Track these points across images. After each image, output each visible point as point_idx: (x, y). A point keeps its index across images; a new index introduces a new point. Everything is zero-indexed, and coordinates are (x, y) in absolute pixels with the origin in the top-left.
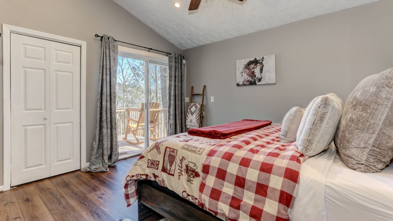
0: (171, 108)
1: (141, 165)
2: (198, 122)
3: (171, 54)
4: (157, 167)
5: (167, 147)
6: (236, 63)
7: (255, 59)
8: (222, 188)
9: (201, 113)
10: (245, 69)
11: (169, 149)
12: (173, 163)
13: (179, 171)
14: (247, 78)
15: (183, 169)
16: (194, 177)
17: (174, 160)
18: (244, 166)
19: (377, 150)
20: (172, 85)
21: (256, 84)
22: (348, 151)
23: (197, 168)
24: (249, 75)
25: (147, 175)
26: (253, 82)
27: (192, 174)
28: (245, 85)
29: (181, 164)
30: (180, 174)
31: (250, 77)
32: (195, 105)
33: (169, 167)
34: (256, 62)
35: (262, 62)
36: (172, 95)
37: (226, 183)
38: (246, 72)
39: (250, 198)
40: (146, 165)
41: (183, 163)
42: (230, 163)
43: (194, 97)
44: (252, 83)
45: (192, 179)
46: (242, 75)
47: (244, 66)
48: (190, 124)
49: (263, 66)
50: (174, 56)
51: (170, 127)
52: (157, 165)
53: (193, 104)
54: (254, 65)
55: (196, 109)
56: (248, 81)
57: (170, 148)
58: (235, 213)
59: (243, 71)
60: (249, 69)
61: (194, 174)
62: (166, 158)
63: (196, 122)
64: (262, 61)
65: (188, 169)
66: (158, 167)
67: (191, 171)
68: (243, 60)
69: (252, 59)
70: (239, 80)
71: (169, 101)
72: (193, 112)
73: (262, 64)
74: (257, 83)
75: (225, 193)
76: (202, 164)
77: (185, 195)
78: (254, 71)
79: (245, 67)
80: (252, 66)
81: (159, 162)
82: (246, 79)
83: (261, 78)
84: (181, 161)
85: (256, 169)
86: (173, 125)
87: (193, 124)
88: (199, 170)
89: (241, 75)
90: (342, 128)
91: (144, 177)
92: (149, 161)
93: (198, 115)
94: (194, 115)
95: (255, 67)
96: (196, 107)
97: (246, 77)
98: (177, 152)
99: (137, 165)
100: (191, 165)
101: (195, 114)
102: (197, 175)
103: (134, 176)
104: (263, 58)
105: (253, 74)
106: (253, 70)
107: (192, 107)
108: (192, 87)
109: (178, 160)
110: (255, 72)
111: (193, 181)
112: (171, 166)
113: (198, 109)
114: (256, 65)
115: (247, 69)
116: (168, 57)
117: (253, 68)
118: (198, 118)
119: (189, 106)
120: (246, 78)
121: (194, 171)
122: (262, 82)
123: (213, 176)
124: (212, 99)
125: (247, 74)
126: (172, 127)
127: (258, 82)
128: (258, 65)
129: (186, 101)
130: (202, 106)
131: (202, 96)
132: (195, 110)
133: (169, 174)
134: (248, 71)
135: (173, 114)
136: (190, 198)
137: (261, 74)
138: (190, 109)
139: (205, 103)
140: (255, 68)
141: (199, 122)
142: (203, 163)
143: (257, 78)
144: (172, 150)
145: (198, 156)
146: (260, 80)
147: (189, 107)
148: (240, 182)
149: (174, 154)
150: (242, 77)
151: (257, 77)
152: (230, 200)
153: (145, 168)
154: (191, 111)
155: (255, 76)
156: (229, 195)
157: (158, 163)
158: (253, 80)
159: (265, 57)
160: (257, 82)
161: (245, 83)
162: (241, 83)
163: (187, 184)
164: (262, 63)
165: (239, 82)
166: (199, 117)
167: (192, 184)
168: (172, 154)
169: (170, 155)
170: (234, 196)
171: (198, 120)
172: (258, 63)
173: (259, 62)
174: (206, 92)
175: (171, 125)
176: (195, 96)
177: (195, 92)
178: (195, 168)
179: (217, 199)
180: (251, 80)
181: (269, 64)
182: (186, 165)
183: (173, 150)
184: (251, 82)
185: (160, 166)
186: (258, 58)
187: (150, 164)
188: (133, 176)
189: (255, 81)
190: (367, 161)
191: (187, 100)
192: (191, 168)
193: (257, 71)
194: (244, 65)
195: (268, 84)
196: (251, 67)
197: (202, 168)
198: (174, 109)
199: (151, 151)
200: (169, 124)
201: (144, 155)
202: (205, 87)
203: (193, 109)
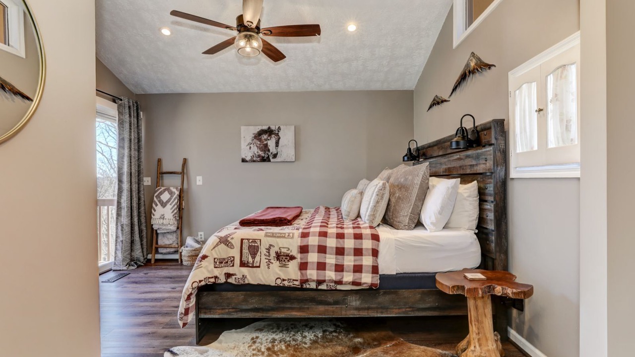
0: (123, 197)
1: (207, 266)
2: (175, 217)
3: (121, 100)
4: (231, 265)
5: (242, 240)
6: (240, 129)
7: (269, 128)
8: (326, 260)
9: (180, 203)
10: (255, 140)
11: (246, 241)
12: (256, 254)
13: (267, 260)
14: (258, 152)
15: (271, 257)
16: (288, 261)
17: (258, 251)
18: (341, 238)
19: (413, 215)
20: (124, 156)
21: (269, 161)
22: (398, 219)
23: (291, 252)
24: (260, 149)
25: (216, 277)
26: (265, 158)
27: (286, 258)
28: (254, 161)
29: (269, 253)
30: (269, 263)
31: (262, 151)
32: (168, 189)
33: (251, 260)
34: (269, 132)
35: (278, 133)
36: (126, 174)
37: (327, 256)
38: (256, 143)
39: (350, 261)
40: (212, 266)
41: (271, 252)
42: (328, 239)
43: (162, 177)
44: (265, 160)
45: (287, 263)
46: (250, 148)
47: (253, 136)
48: (161, 221)
49: (279, 138)
50: (126, 103)
51: (122, 230)
52: (232, 261)
53: (163, 188)
54: (267, 136)
55: (172, 196)
56: (259, 156)
57: (247, 239)
58: (340, 275)
59: (251, 142)
60: (260, 140)
61: (288, 258)
62: (246, 251)
63: (172, 218)
64: (278, 131)
65: (278, 256)
66: (234, 263)
67: (284, 256)
68: (252, 128)
69: (265, 128)
70: (245, 154)
71: (119, 184)
72: (165, 201)
73: (279, 136)
74: (272, 160)
75: (329, 264)
76: (296, 246)
77: (279, 282)
78: (267, 144)
79: (255, 137)
80: (265, 137)
81: (233, 257)
82: (256, 154)
83: (277, 153)
84: (268, 250)
85: (350, 239)
86: (127, 225)
87: (165, 222)
88: (295, 252)
89: (248, 147)
90: (392, 204)
91: (213, 280)
92: (216, 260)
93: (176, 206)
94: (169, 206)
95: (269, 138)
96: (171, 193)
97: (255, 150)
98: (260, 241)
99: (202, 267)
100: (284, 250)
101: (171, 204)
102: (292, 258)
103: (202, 281)
104: (279, 128)
105: (265, 148)
106: (265, 142)
107: (161, 193)
108: (159, 161)
109: (263, 250)
110: (269, 144)
111: (288, 265)
112: (254, 258)
113: (175, 197)
114: (270, 135)
115: (257, 139)
116: (116, 105)
117: (266, 140)
118: (175, 211)
119: (156, 192)
120: (256, 152)
121: (287, 255)
122: (278, 159)
123: (314, 252)
124: (199, 181)
125: (257, 147)
126: (127, 230)
127: (273, 158)
128: (273, 136)
129: (145, 184)
130: (181, 191)
131: (180, 175)
132: (170, 199)
133: (253, 267)
134: (259, 143)
135: (127, 207)
136: (286, 283)
137: (277, 148)
138: (158, 197)
139: (185, 186)
140: (269, 140)
141: (178, 218)
142: (299, 245)
143: (272, 153)
144: (250, 241)
145: (290, 240)
146: (275, 156)
147: (156, 195)
148: (340, 251)
149: (256, 245)
150: (249, 150)
151: (271, 151)
152: (334, 268)
153: (212, 270)
154: (160, 201)
155: (269, 150)
156: (332, 264)
157: (232, 259)
158: (266, 156)
159: (282, 127)
160: (271, 158)
161: (255, 159)
162: (248, 158)
163: (280, 270)
164: (277, 135)
165: (246, 157)
166: (178, 209)
167: (288, 267)
168: (253, 244)
169: (250, 247)
170: (337, 263)
171: (176, 213)
172: (273, 134)
173: (274, 132)
174: (187, 170)
175: (124, 226)
176: (164, 175)
177: (165, 168)
178: (289, 252)
179: (324, 269)
180: (263, 155)
181: (287, 137)
182: (276, 252)
183: (254, 241)
184: (263, 157)
185: (237, 261)
186: (273, 128)
187: (218, 263)
188: (200, 281)
189: (268, 157)
190: (408, 223)
191: (147, 181)
192: (284, 253)
193: (271, 143)
194: (254, 134)
195: (286, 162)
196: (263, 138)
197: (299, 250)
198: (130, 198)
199: (216, 248)
200: (119, 224)
201: (207, 254)
202: (185, 161)
203: (165, 197)
